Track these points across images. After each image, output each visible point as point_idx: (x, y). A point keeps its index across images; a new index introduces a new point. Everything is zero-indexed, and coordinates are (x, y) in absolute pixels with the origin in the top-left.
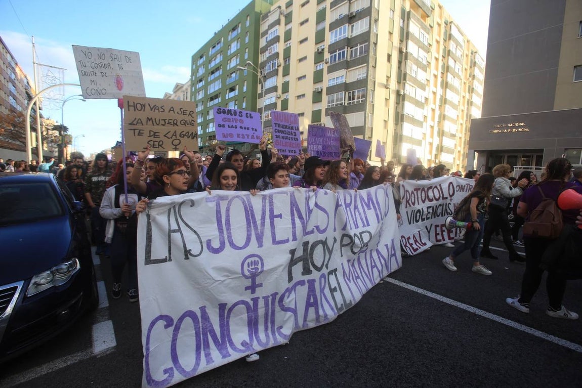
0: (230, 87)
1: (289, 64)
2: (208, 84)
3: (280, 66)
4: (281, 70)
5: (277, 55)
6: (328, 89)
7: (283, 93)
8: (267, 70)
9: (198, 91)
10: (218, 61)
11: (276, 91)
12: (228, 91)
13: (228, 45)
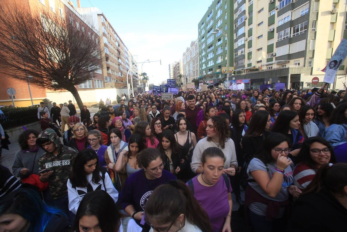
0: (218, 38)
1: (252, 16)
2: (207, 39)
3: (246, 19)
4: (247, 21)
5: (245, 11)
6: (277, 28)
7: (249, 36)
8: (239, 23)
9: (202, 44)
10: (211, 24)
11: (245, 36)
12: (217, 41)
13: (216, 14)
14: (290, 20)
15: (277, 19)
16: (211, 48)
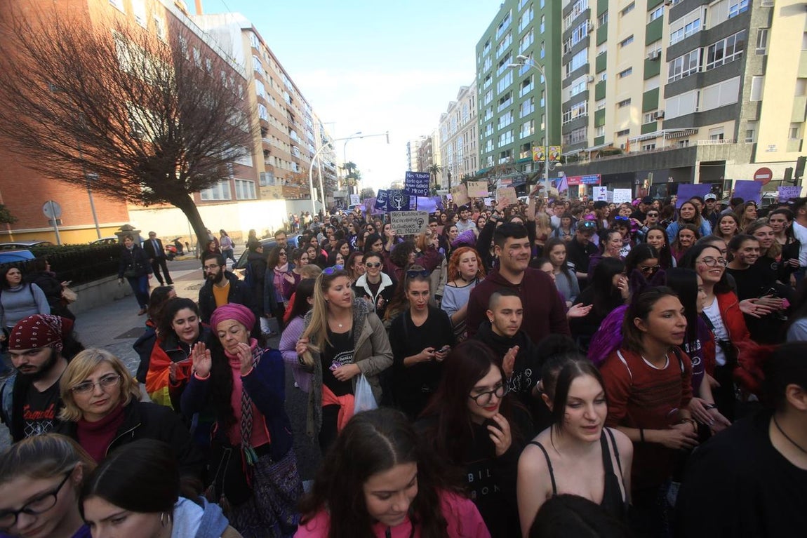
0: (524, 79)
1: (606, 24)
2: (497, 80)
3: (592, 30)
4: (594, 36)
5: (588, 11)
6: (668, 50)
7: (598, 72)
8: (574, 41)
9: (485, 93)
10: (507, 45)
11: (587, 72)
12: (521, 85)
13: (519, 20)
14: (702, 29)
15: (667, 28)
16: (507, 103)
